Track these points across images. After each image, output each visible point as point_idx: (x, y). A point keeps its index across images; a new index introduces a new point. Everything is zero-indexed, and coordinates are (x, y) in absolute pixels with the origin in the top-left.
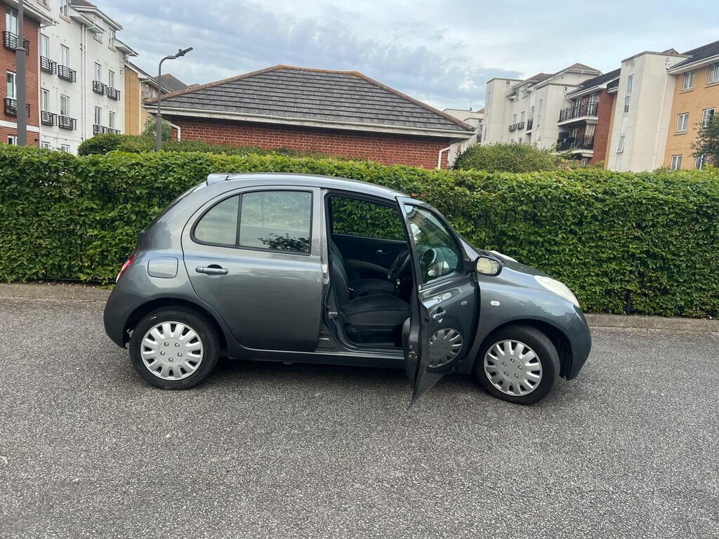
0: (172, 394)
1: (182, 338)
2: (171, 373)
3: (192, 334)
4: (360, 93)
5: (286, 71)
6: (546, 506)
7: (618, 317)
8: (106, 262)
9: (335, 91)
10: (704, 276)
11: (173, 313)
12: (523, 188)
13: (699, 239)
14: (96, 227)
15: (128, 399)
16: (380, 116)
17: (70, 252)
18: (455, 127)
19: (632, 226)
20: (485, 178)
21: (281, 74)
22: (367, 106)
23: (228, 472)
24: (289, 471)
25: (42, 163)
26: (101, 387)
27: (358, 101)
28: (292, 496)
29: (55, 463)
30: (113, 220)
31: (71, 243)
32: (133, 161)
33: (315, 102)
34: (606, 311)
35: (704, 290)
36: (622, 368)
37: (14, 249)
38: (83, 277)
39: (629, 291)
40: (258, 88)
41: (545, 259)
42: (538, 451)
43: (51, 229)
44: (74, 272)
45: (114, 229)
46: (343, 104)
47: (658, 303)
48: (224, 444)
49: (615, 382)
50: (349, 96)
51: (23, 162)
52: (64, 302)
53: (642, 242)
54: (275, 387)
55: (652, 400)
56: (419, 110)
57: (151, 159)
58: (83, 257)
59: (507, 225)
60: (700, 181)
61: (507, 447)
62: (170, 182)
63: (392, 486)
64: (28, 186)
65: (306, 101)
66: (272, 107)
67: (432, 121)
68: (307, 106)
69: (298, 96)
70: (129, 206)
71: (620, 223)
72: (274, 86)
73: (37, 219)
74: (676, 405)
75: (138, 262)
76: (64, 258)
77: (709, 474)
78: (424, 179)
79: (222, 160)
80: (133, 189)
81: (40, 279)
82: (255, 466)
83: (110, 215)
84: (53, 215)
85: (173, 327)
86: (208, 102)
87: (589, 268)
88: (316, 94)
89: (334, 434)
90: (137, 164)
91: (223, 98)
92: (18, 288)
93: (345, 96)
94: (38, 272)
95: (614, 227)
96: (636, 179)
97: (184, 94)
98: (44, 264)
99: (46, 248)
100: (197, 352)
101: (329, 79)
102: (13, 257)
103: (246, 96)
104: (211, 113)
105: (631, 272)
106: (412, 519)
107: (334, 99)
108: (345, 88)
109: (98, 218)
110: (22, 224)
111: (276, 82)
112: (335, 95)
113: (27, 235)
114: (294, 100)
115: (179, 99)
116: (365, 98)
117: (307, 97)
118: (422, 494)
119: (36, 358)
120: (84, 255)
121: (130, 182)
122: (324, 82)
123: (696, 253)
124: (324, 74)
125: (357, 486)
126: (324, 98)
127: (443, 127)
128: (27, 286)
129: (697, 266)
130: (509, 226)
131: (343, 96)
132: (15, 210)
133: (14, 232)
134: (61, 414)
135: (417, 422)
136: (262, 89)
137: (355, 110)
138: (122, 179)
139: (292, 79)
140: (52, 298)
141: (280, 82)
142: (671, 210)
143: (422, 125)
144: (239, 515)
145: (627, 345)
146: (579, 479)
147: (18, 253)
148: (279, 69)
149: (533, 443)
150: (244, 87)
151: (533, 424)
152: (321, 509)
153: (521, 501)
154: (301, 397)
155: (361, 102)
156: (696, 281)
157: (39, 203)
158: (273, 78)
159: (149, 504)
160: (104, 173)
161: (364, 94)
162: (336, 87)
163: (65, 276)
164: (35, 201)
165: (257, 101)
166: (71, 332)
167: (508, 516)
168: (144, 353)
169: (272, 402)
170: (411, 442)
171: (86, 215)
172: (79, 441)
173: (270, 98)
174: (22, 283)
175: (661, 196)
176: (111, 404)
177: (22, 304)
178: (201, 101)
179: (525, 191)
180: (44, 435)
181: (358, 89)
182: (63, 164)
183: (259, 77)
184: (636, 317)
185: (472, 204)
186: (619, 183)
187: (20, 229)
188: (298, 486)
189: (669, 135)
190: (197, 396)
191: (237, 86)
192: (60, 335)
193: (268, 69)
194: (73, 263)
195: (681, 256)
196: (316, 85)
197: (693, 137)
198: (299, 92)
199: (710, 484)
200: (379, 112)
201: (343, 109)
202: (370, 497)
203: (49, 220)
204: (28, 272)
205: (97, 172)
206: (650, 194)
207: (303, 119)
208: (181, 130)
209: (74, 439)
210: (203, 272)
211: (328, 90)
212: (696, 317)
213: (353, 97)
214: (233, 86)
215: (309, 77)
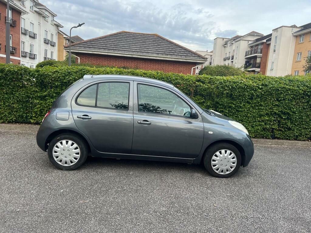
0: (66, 172)
1: (71, 147)
2: (66, 163)
3: (75, 145)
4: (157, 43)
5: (126, 33)
6: (231, 224)
7: (268, 140)
8: (42, 114)
9: (147, 42)
10: (307, 122)
11: (67, 136)
12: (226, 83)
13: (304, 106)
14: (38, 99)
15: (46, 174)
16: (166, 53)
17: (27, 110)
18: (198, 58)
19: (274, 100)
20: (209, 79)
21: (124, 35)
22: (160, 49)
23: (87, 207)
24: (114, 207)
25: (15, 71)
26: (35, 169)
27: (157, 46)
28: (115, 219)
29: (10, 202)
30: (45, 96)
31: (27, 106)
32: (55, 70)
33: (138, 47)
34: (263, 138)
35: (307, 128)
36: (269, 162)
37: (2, 109)
38: (32, 121)
39: (273, 129)
40: (113, 41)
41: (236, 114)
42: (228, 199)
43: (18, 100)
44: (28, 119)
45: (46, 100)
46: (150, 48)
47: (286, 134)
48: (86, 194)
49: (265, 168)
50: (153, 44)
51: (6, 70)
52: (24, 132)
53: (279, 107)
54: (112, 170)
55: (282, 177)
56: (183, 50)
57: (63, 69)
58: (32, 112)
59: (219, 99)
60: (305, 80)
61: (214, 197)
62: (71, 80)
63: (161, 214)
64: (8, 81)
65: (134, 46)
66: (119, 49)
67: (189, 55)
68: (134, 48)
69: (130, 44)
70: (52, 90)
71: (269, 98)
72: (120, 40)
73: (12, 96)
74: (292, 179)
75: (52, 113)
76: (24, 113)
77: (306, 210)
78: (182, 79)
79: (94, 70)
80: (54, 82)
81: (14, 122)
82: (100, 205)
83: (44, 94)
84: (19, 94)
85: (67, 142)
86: (91, 46)
87: (255, 118)
88: (139, 43)
89: (137, 191)
90: (56, 71)
91: (98, 45)
92: (4, 126)
93: (151, 44)
94: (13, 119)
95: (266, 100)
96: (276, 79)
97: (81, 43)
98: (15, 115)
99: (16, 108)
100: (78, 154)
101: (145, 37)
102: (2, 112)
103: (108, 44)
104: (93, 51)
105: (274, 120)
106: (169, 230)
107: (146, 46)
108: (151, 41)
109: (39, 95)
110: (6, 97)
111: (121, 38)
112: (147, 44)
113: (8, 102)
114: (129, 46)
115: (79, 45)
116: (160, 45)
117: (135, 45)
118: (174, 218)
119: (8, 156)
120: (33, 111)
121: (53, 79)
122: (142, 38)
123: (303, 112)
124: (142, 35)
125: (145, 214)
126: (142, 45)
127: (193, 57)
128: (7, 125)
129: (304, 118)
130: (220, 99)
131: (150, 44)
132: (3, 91)
133: (2, 101)
134: (15, 180)
135: (175, 185)
136: (115, 41)
137: (155, 50)
138: (50, 78)
139: (128, 37)
140: (18, 130)
141: (123, 38)
142: (292, 93)
143: (184, 57)
144: (89, 227)
145: (272, 152)
146: (246, 212)
147: (4, 110)
148: (123, 33)
149: (227, 196)
150: (107, 40)
151: (227, 187)
152: (128, 225)
153: (219, 222)
154: (123, 174)
155: (158, 47)
156: (303, 124)
157: (13, 88)
158: (120, 36)
159: (49, 221)
160: (41, 76)
161: (159, 43)
162: (147, 40)
163: (24, 121)
164: (11, 87)
165: (113, 46)
166: (25, 145)
167: (213, 229)
168: (54, 154)
169: (110, 176)
170: (171, 194)
171: (34, 94)
172: (22, 193)
173: (119, 45)
174: (6, 123)
175: (287, 87)
176: (38, 176)
177: (5, 132)
178: (89, 46)
179: (227, 84)
180: (6, 190)
181: (157, 41)
182: (24, 72)
183: (114, 36)
184: (276, 140)
185: (203, 90)
186: (269, 81)
187: (5, 100)
188: (118, 214)
189: (293, 62)
190: (77, 173)
191: (104, 40)
192: (19, 146)
193: (118, 32)
194: (28, 115)
195: (296, 114)
196: (139, 40)
197: (304, 63)
198: (131, 42)
199: (306, 215)
200: (166, 51)
201: (150, 50)
202: (150, 219)
203: (17, 96)
204: (8, 119)
205: (39, 75)
206: (283, 86)
207: (132, 54)
208: (80, 58)
209: (19, 192)
210: (80, 118)
211: (144, 42)
212: (303, 140)
213: (154, 44)
214: (103, 40)
215: (136, 36)
